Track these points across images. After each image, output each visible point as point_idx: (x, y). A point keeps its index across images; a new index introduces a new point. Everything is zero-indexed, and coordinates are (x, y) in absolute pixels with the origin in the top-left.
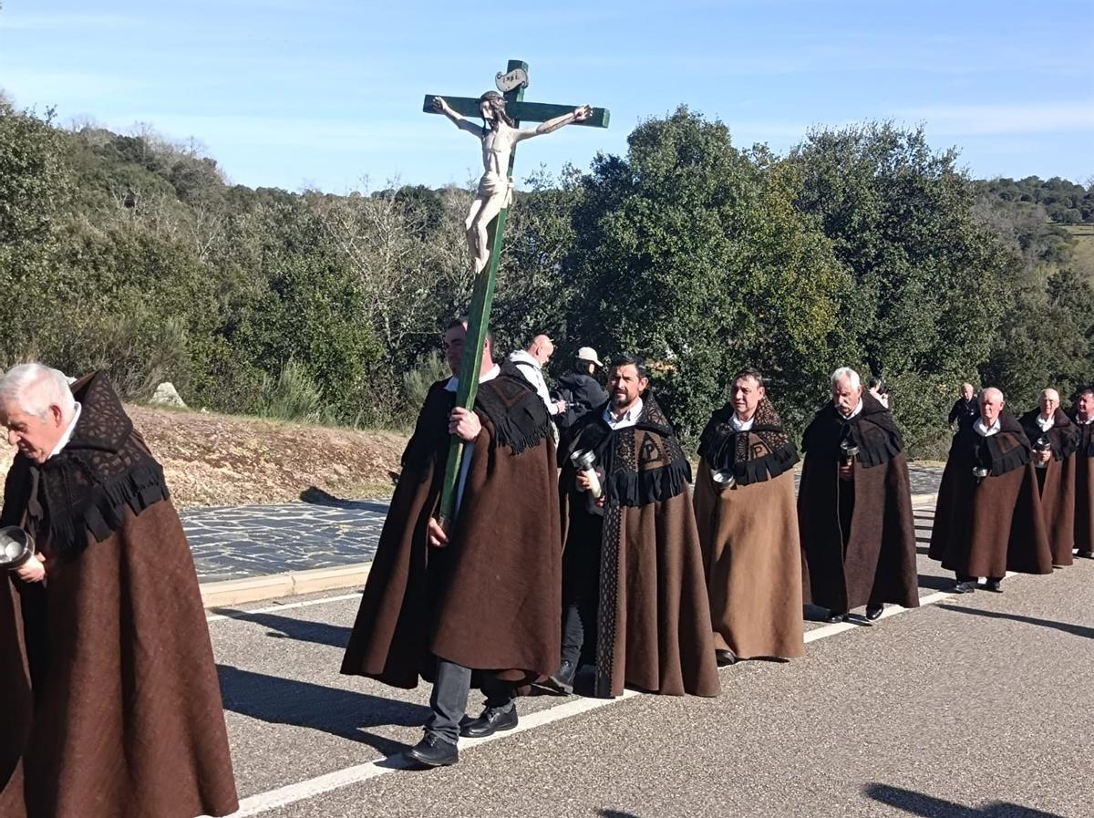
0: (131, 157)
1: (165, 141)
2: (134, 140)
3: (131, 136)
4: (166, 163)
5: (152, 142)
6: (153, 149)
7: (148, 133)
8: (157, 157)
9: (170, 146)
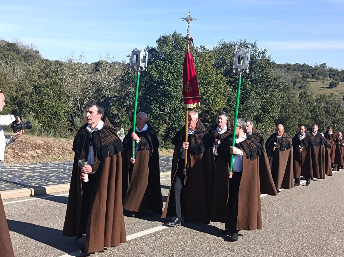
0: (11, 49)
1: (23, 45)
2: (13, 44)
3: (12, 43)
4: (23, 51)
5: (19, 45)
6: (19, 47)
7: (18, 42)
8: (20, 49)
9: (25, 46)
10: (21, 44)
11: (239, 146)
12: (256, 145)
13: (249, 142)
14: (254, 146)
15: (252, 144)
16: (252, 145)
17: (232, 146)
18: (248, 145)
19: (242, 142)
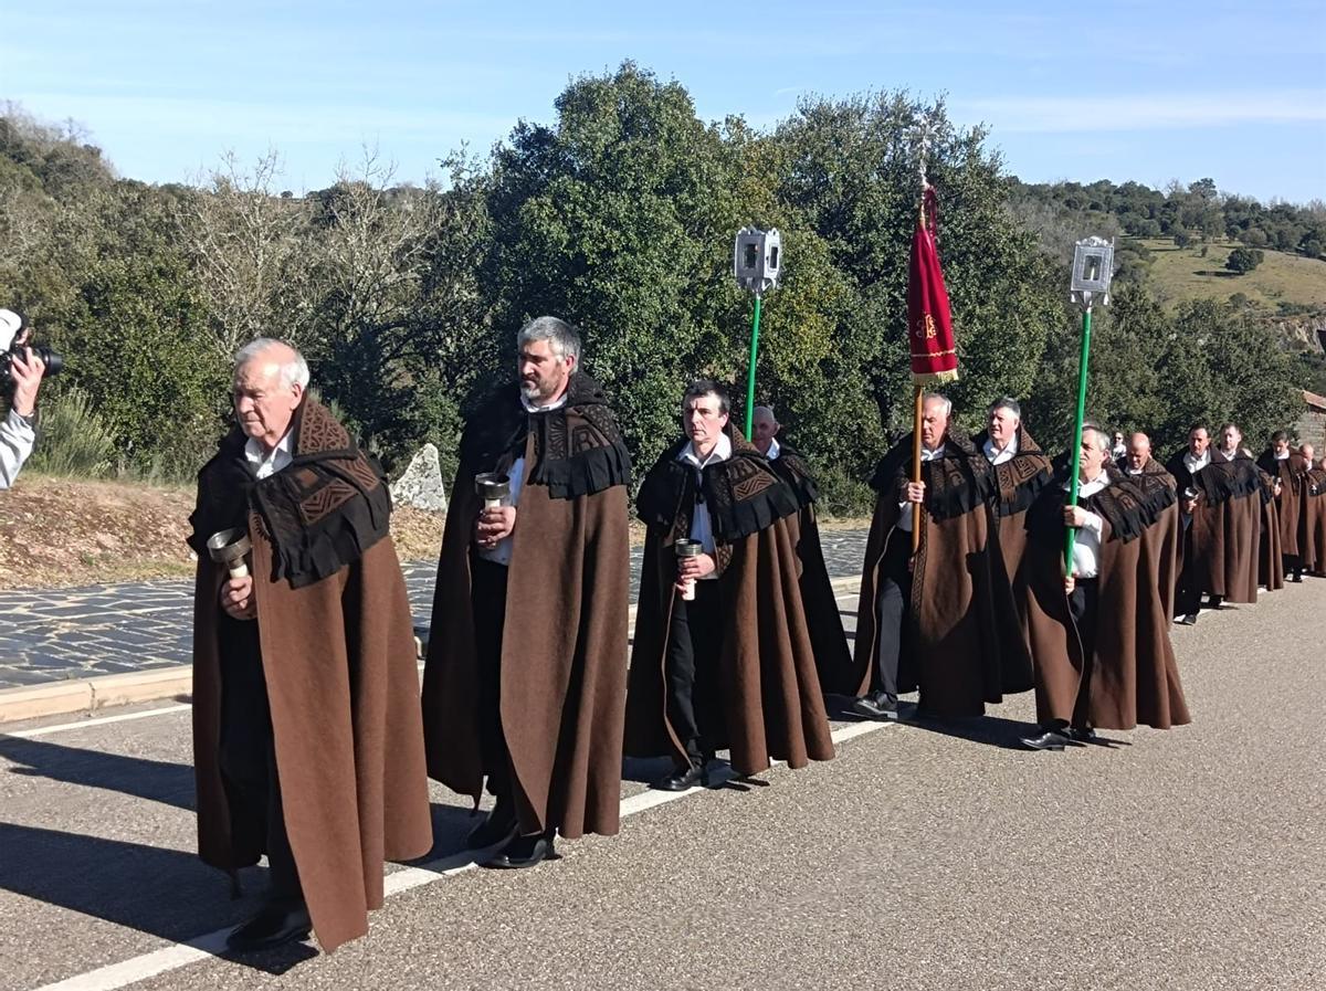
1: (37, 124)
4: (38, 151)
5: (20, 125)
6: (21, 134)
7: (16, 114)
8: (27, 143)
9: (44, 131)
10: (30, 123)
11: (1091, 504)
12: (1136, 500)
13: (1116, 492)
14: (1132, 501)
15: (1127, 499)
16: (1126, 501)
17: (1070, 504)
18: (1116, 501)
19: (1098, 494)
